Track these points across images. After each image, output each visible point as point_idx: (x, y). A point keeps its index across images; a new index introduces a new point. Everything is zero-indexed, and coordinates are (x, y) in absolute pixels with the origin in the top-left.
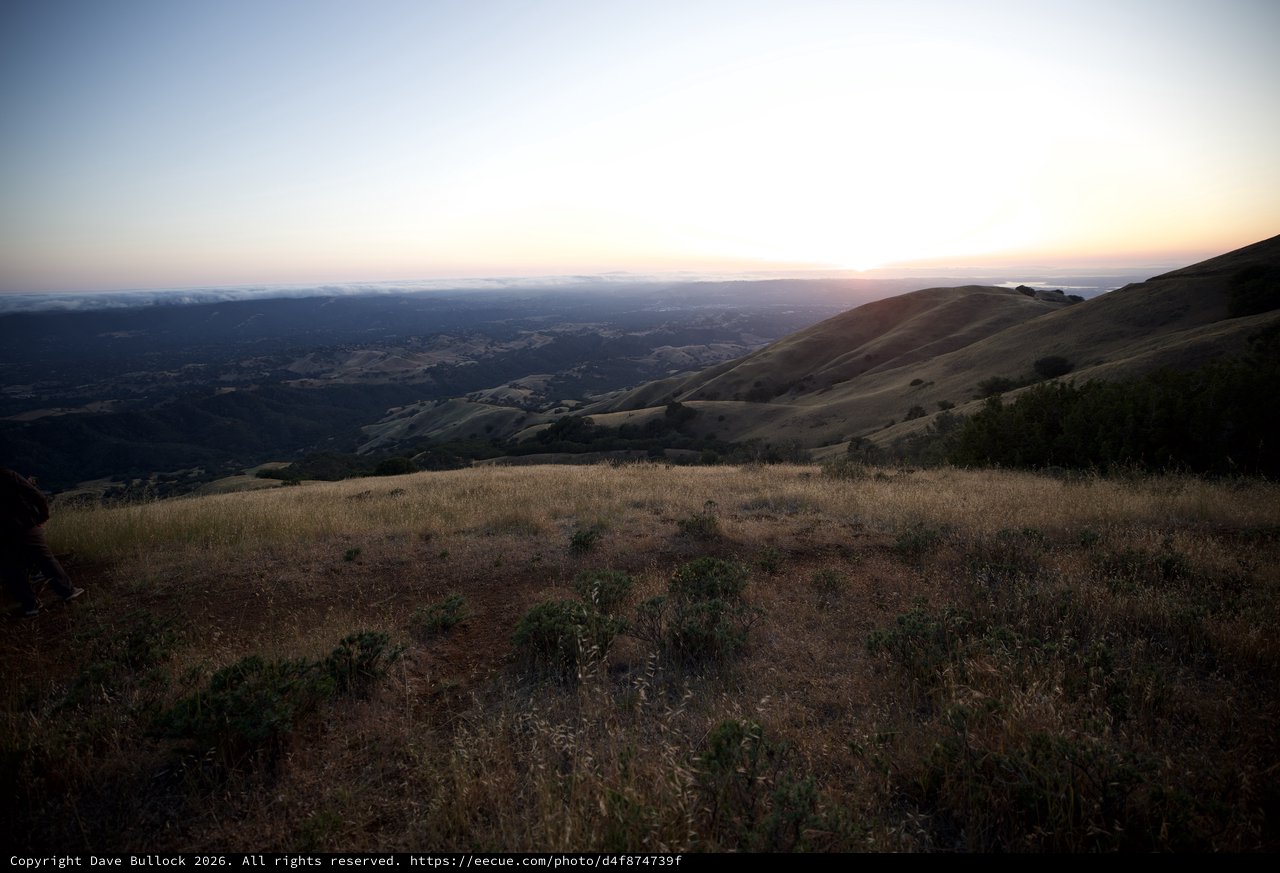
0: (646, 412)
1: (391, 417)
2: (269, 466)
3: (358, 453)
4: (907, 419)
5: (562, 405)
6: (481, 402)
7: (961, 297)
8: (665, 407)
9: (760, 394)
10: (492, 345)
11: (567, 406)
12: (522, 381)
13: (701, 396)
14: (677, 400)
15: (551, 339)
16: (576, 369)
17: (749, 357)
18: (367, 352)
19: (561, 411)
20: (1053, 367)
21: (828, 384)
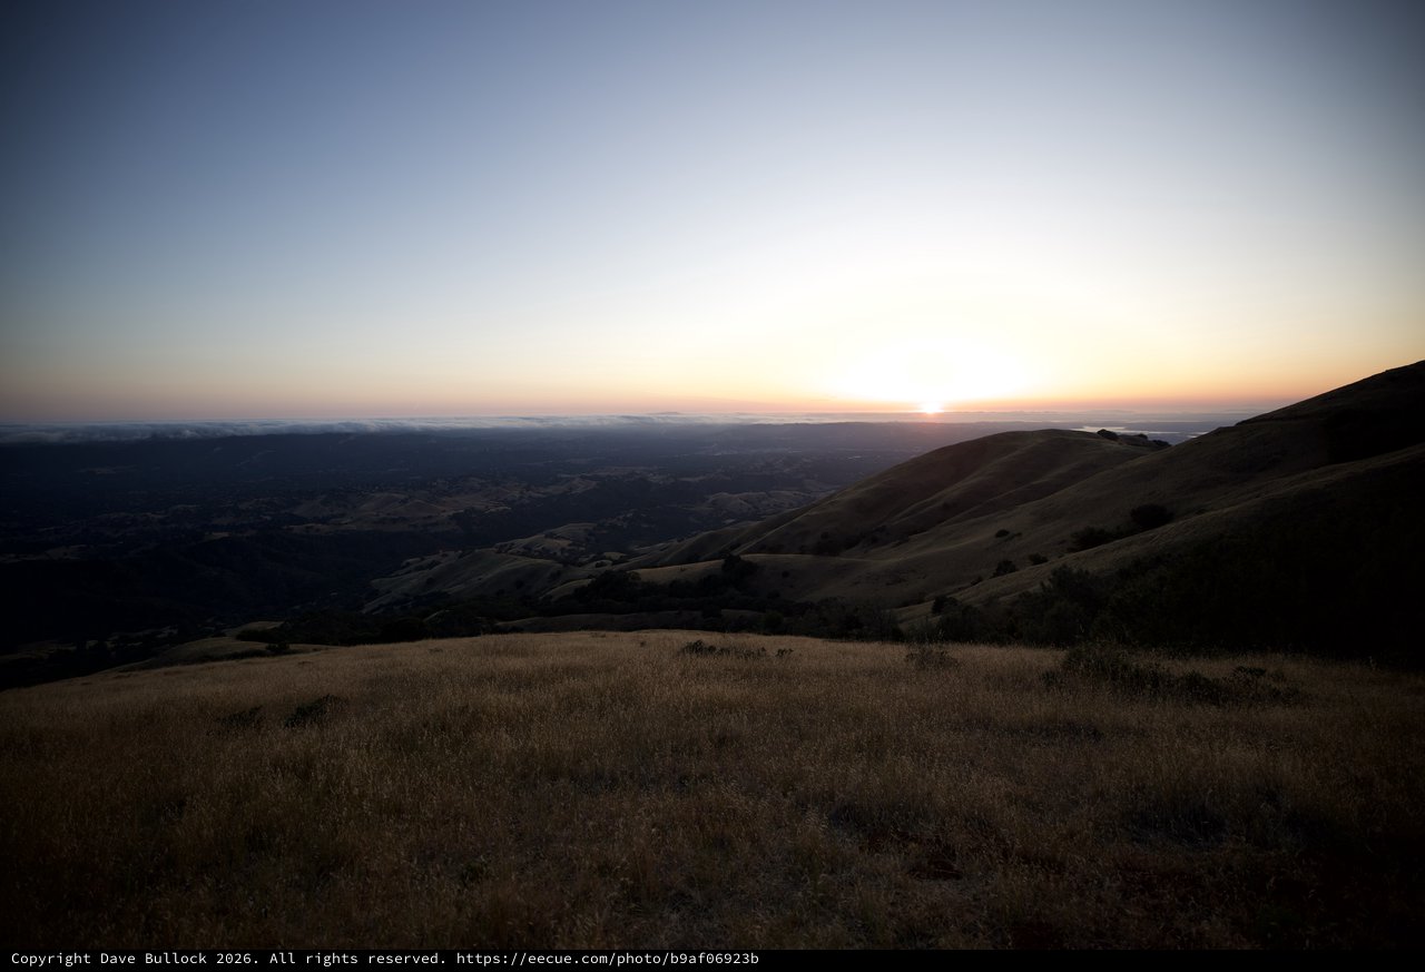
0: (701, 566)
1: (406, 570)
2: (255, 626)
3: (364, 612)
4: (995, 575)
5: (605, 558)
6: (512, 554)
7: (1040, 441)
8: (722, 561)
9: (828, 546)
10: (528, 489)
11: (610, 559)
12: (560, 530)
13: (761, 548)
14: (735, 553)
15: (594, 483)
16: (621, 517)
17: (815, 505)
18: (386, 494)
19: (602, 565)
20: (1151, 517)
21: (904, 536)
